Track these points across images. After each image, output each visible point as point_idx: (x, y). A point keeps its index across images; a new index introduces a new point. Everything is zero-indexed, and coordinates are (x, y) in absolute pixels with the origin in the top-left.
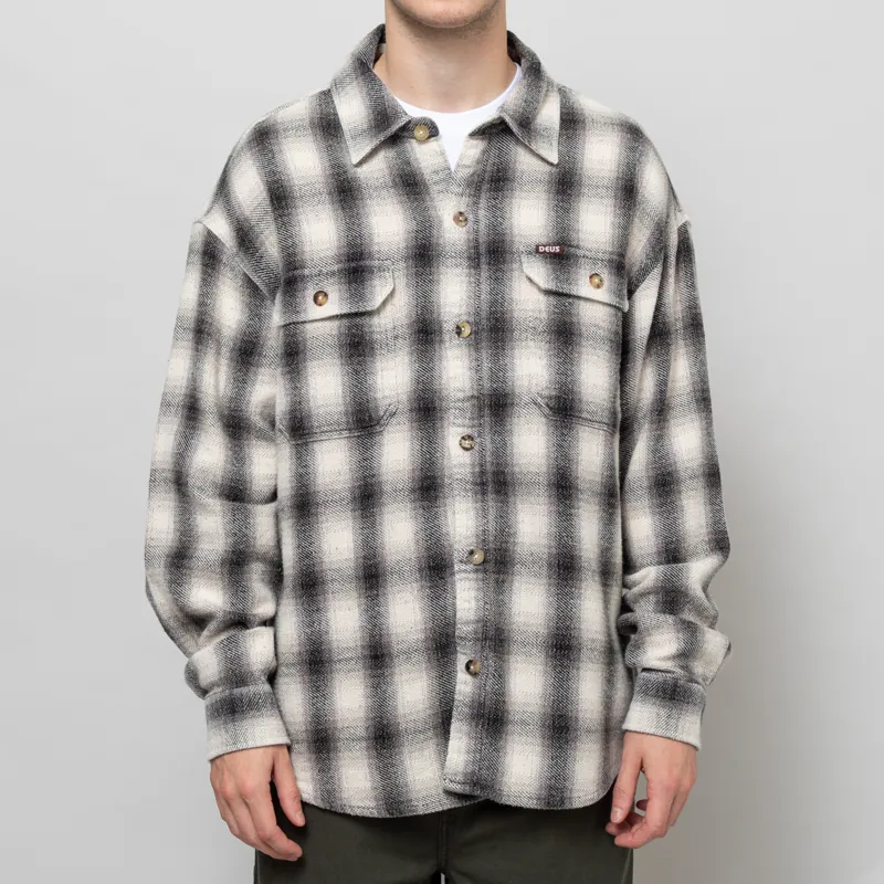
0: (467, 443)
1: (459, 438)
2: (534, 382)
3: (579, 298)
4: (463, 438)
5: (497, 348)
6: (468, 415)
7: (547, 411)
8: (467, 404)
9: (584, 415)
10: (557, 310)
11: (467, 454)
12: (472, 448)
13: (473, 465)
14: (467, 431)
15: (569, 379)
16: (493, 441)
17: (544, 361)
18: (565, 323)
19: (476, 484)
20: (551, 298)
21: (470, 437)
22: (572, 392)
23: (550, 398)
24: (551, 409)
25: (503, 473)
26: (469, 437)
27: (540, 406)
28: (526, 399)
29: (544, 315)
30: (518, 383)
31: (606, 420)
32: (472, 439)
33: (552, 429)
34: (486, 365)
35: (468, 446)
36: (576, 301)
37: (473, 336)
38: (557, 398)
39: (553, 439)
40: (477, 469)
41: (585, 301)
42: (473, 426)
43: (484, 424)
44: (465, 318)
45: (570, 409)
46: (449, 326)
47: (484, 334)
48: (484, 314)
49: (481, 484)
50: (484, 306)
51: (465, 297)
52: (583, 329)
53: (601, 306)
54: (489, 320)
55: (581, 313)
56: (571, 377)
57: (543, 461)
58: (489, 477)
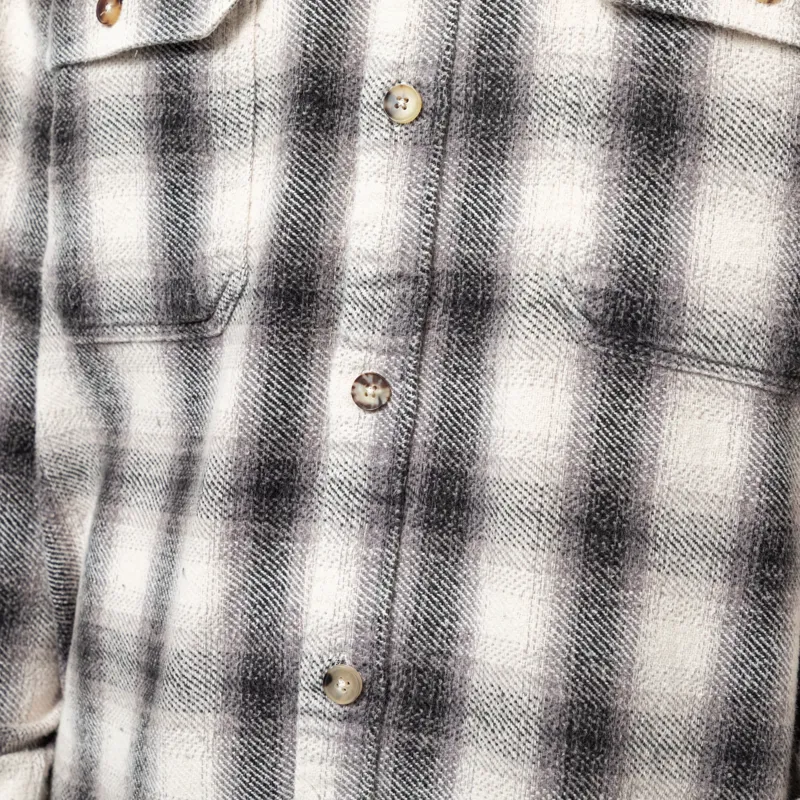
0: (370, 394)
1: (351, 383)
2: (557, 248)
3: (708, 27)
4: (360, 380)
5: (487, 153)
6: (382, 322)
7: (583, 327)
8: (386, 295)
9: (689, 345)
10: (641, 61)
11: (371, 418)
12: (381, 407)
13: (376, 450)
14: (377, 364)
15: (650, 249)
16: (446, 392)
17: (592, 197)
18: (660, 96)
19: (375, 498)
20: (631, 27)
21: (379, 380)
22: (654, 282)
23: (592, 294)
24: (594, 323)
25: (463, 476)
26: (376, 377)
27: (567, 314)
28: (531, 289)
29: (605, 73)
30: (519, 250)
31: (759, 362)
32: (385, 384)
33: (591, 376)
34: (452, 197)
35: (373, 401)
36: (700, 38)
37: (425, 122)
38: (612, 296)
39: (592, 401)
40: (384, 461)
41: (729, 39)
42: (391, 351)
43: (421, 349)
44: (410, 73)
45: (646, 328)
46: (370, 94)
47: (458, 118)
48: (461, 66)
49: (389, 500)
50: (465, 46)
51: (417, 21)
52: (712, 113)
53: (775, 54)
54: (473, 80)
55: (713, 70)
56: (659, 242)
57: (558, 458)
58: (416, 483)
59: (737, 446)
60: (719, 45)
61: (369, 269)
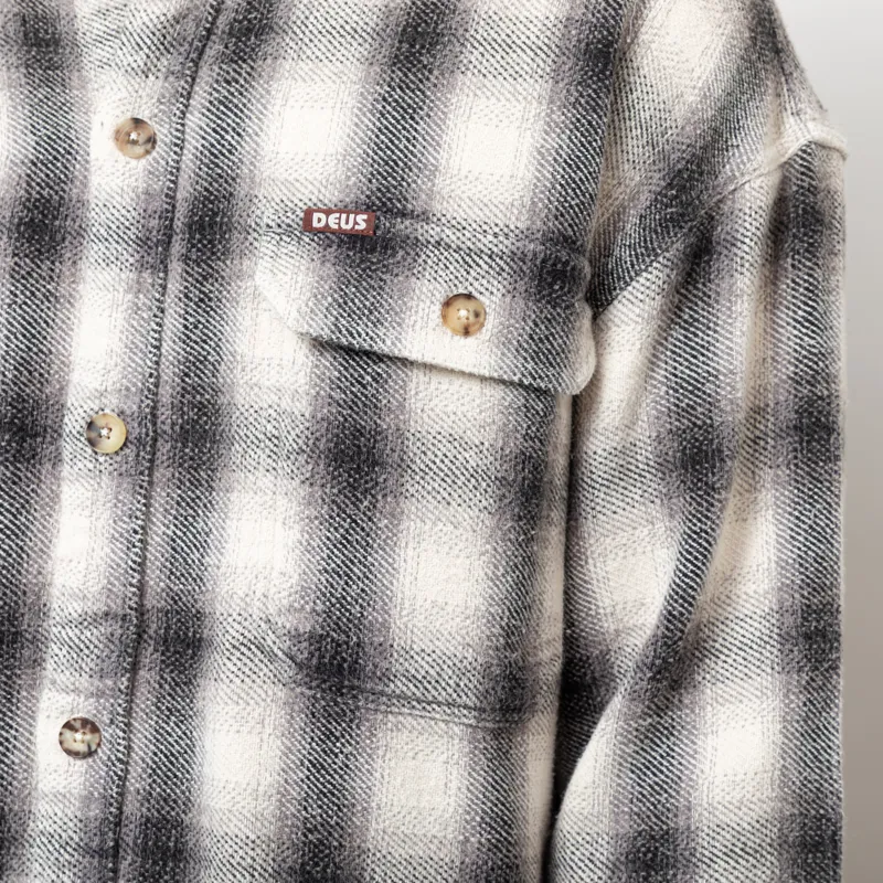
0: (79, 740)
1: (59, 729)
2: (260, 589)
3: (405, 362)
4: (68, 726)
5: (197, 483)
6: (89, 664)
7: (288, 670)
8: (93, 634)
9: (399, 686)
10: (338, 395)
11: (81, 765)
12: (90, 753)
13: (87, 800)
14: (85, 708)
15: (354, 590)
17: (294, 534)
18: (359, 432)
19: (87, 851)
20: (327, 360)
21: (89, 725)
22: (359, 623)
23: (296, 637)
24: (300, 666)
25: (179, 824)
26: (85, 722)
27: (272, 657)
28: (234, 630)
29: (303, 407)
30: (223, 589)
31: (471, 701)
32: (95, 730)
33: (300, 720)
34: (160, 530)
35: (82, 748)
36: (398, 373)
37: (130, 452)
38: (315, 639)
39: (302, 746)
40: (95, 811)
41: (427, 372)
42: (99, 694)
43: (131, 692)
44: (113, 401)
45: (353, 671)
46: (73, 423)
47: (164, 448)
48: (166, 394)
49: (101, 853)
50: (169, 373)
51: (118, 347)
52: (413, 448)
53: (476, 387)
54: (179, 408)
55: (414, 404)
56: (363, 582)
57: (269, 808)
58: (130, 834)
59: (454, 785)
60: (417, 378)
61: (75, 608)
